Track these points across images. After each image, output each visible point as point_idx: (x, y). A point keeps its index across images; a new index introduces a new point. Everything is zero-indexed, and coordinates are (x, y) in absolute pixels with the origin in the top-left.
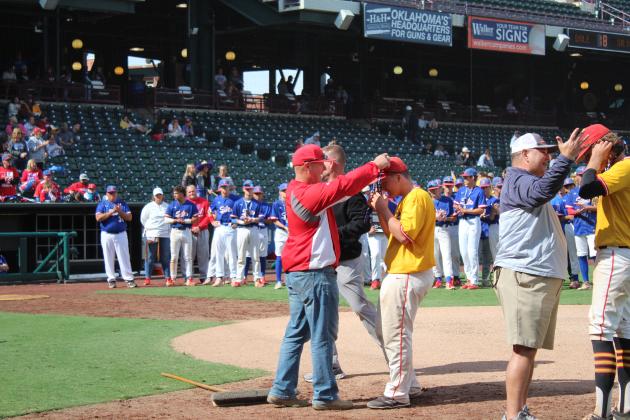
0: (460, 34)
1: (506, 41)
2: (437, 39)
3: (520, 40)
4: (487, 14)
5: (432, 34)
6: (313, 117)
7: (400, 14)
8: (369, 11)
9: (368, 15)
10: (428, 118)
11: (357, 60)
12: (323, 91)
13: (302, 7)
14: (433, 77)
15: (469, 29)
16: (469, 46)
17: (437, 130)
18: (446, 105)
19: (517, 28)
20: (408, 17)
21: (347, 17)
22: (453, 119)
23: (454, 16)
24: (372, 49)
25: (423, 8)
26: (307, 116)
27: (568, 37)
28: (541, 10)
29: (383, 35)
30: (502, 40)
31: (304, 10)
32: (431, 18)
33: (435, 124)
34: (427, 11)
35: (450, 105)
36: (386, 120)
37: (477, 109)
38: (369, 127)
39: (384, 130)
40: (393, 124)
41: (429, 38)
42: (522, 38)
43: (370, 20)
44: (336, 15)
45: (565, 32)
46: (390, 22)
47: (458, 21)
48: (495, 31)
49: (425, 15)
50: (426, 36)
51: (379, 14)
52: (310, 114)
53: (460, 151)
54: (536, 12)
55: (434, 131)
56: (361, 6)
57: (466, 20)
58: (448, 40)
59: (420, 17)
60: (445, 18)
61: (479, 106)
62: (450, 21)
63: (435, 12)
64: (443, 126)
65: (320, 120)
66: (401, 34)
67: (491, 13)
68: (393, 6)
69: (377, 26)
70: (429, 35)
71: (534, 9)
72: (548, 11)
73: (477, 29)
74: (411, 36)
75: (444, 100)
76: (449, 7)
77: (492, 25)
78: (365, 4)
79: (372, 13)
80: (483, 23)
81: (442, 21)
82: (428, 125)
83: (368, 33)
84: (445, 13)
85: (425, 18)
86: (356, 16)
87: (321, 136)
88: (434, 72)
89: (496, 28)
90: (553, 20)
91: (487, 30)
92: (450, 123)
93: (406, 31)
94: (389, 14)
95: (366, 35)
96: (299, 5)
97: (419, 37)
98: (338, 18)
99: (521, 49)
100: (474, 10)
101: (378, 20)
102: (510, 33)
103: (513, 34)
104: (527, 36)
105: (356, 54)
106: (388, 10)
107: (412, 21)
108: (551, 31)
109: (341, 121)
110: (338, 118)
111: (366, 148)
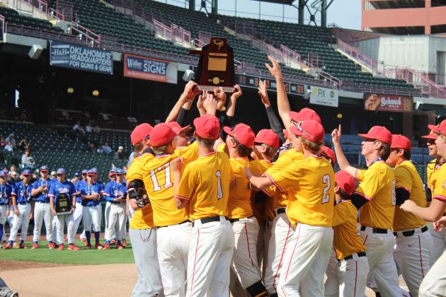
0: (118, 66)
1: (150, 72)
2: (102, 69)
3: (160, 72)
4: (137, 53)
5: (99, 65)
6: (9, 121)
7: (76, 50)
8: (54, 47)
9: (53, 50)
10: (93, 125)
11: (43, 82)
12: (17, 104)
13: (5, 41)
14: (95, 96)
15: (125, 63)
16: (125, 75)
17: (99, 134)
18: (105, 116)
19: (158, 64)
20: (82, 52)
21: (38, 50)
22: (110, 126)
23: (115, 53)
24: (54, 74)
25: (92, 46)
26: (5, 121)
27: (193, 72)
28: (174, 52)
29: (64, 64)
30: (147, 72)
31: (6, 44)
32: (98, 54)
33: (98, 129)
34: (96, 48)
35: (109, 117)
36: (63, 126)
37: (127, 120)
38: (50, 130)
39: (61, 132)
40: (67, 128)
41: (96, 68)
42: (162, 71)
43: (55, 53)
44: (30, 48)
45: (191, 68)
46: (68, 55)
47: (117, 57)
48: (142, 65)
49: (94, 51)
50: (94, 67)
51: (61, 49)
52: (8, 119)
53: (117, 149)
54: (171, 53)
55: (97, 134)
56: (48, 43)
57: (123, 56)
58: (110, 70)
59: (91, 53)
60: (108, 54)
61: (129, 118)
62: (111, 57)
63: (100, 50)
64: (104, 131)
65: (14, 124)
66: (76, 65)
67: (140, 52)
68: (71, 44)
69: (59, 57)
70: (96, 66)
71: (169, 51)
72: (179, 53)
73: (130, 63)
74: (83, 66)
75: (104, 113)
76: (110, 47)
77: (141, 61)
78: (51, 41)
79: (56, 48)
80: (135, 59)
81: (106, 56)
82: (93, 130)
83: (52, 62)
84: (108, 51)
85: (94, 53)
86: (44, 50)
87: (15, 136)
88: (96, 93)
89: (143, 63)
90: (183, 60)
91: (137, 64)
92: (108, 130)
93: (80, 62)
94: (68, 50)
95: (51, 64)
96: (2, 39)
97: (90, 67)
98: (31, 50)
99: (161, 79)
100: (129, 50)
101: (60, 54)
102: (153, 68)
103: (155, 68)
104: (165, 70)
105: (42, 77)
106: (68, 46)
107: (84, 56)
108: (182, 67)
109: (29, 125)
110: (28, 123)
111: (49, 145)
